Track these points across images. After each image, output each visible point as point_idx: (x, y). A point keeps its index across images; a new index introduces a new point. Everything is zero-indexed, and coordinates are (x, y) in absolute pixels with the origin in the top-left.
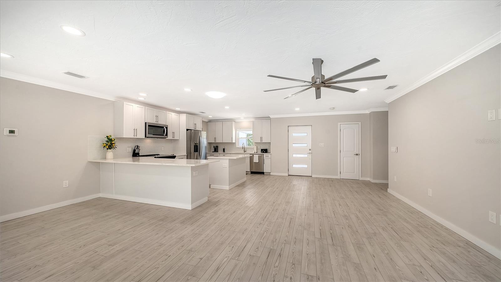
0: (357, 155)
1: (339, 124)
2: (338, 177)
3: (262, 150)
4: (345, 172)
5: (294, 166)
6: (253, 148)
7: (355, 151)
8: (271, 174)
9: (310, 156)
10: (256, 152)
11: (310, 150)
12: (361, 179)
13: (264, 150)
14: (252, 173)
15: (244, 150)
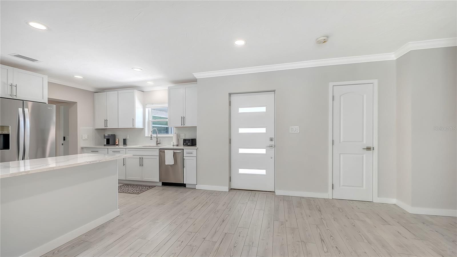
0: (368, 149)
1: (331, 84)
2: (328, 195)
3: (185, 140)
4: (343, 186)
5: (241, 171)
6: (172, 137)
7: (365, 142)
8: (197, 187)
9: (272, 151)
10: (175, 144)
11: (271, 140)
12: (377, 200)
13: (189, 140)
14: (164, 184)
15: (157, 141)
